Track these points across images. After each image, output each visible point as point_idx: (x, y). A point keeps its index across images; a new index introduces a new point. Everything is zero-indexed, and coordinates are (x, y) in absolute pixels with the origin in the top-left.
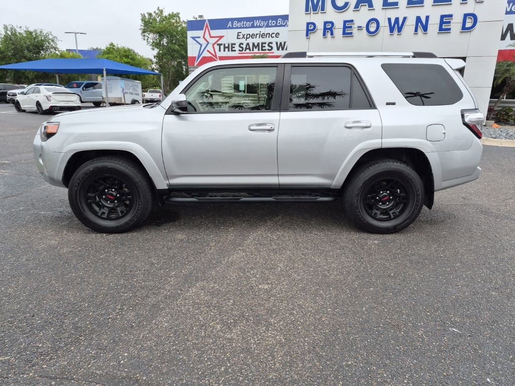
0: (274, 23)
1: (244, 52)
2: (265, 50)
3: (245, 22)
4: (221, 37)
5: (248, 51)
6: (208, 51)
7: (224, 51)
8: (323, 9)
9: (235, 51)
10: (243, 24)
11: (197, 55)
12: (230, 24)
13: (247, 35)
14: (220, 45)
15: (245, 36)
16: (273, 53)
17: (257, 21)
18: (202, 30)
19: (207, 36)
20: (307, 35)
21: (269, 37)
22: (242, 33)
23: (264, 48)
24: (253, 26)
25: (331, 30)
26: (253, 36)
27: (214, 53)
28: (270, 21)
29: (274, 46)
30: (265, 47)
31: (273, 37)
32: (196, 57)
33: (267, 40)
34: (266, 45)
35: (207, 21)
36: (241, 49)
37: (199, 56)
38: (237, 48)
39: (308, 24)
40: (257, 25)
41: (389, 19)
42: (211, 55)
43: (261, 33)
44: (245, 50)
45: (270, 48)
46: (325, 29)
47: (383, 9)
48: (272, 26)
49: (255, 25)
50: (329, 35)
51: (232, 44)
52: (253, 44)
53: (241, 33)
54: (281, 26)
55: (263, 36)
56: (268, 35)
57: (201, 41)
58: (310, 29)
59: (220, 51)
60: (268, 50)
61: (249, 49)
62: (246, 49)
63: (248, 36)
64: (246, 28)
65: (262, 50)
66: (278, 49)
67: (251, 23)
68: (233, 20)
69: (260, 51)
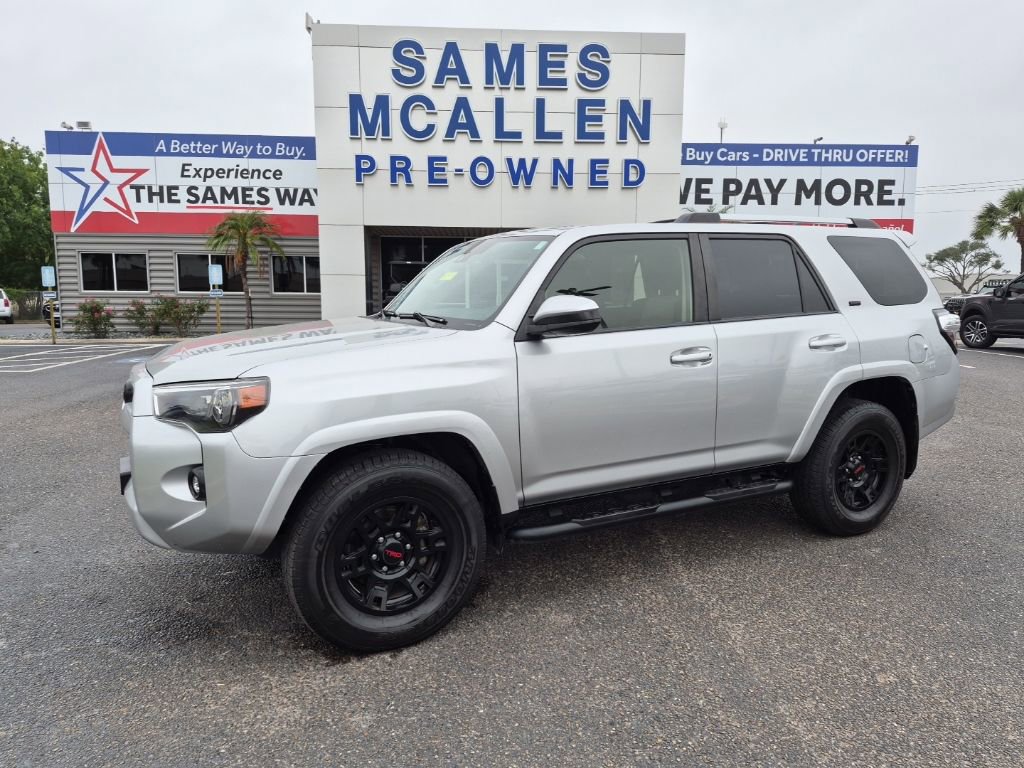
0: (267, 150)
1: (200, 204)
2: (253, 203)
3: (199, 145)
4: (139, 172)
5: (210, 203)
6: (106, 200)
7: (151, 200)
8: (386, 132)
9: (178, 201)
10: (195, 148)
11: (76, 209)
12: (161, 146)
13: (206, 170)
14: (138, 188)
15: (202, 173)
16: (271, 209)
17: (229, 144)
18: (90, 153)
19: (102, 166)
20: (359, 179)
21: (259, 177)
22: (194, 166)
23: (248, 199)
24: (218, 154)
25: (406, 172)
26: (220, 173)
27: (123, 206)
28: (259, 146)
29: (272, 194)
30: (250, 196)
31: (269, 178)
32: (73, 213)
33: (256, 183)
34: (254, 193)
35: (100, 135)
36: (193, 199)
37: (82, 211)
38: (182, 195)
39: (359, 158)
40: (228, 151)
41: (509, 161)
42: (115, 210)
43: (240, 169)
44: (204, 201)
45: (263, 200)
46: (394, 170)
47: (495, 141)
48: (263, 156)
49: (225, 152)
50: (401, 181)
51: (170, 188)
52: (223, 190)
53: (190, 165)
54: (285, 157)
55: (244, 174)
56: (256, 173)
57: (88, 176)
58: (364, 168)
59: (138, 200)
60: (259, 202)
61: (214, 198)
62: (205, 199)
63: (209, 173)
64: (203, 155)
65: (244, 202)
66: (282, 202)
67: (214, 147)
68: (168, 138)
69: (241, 205)
